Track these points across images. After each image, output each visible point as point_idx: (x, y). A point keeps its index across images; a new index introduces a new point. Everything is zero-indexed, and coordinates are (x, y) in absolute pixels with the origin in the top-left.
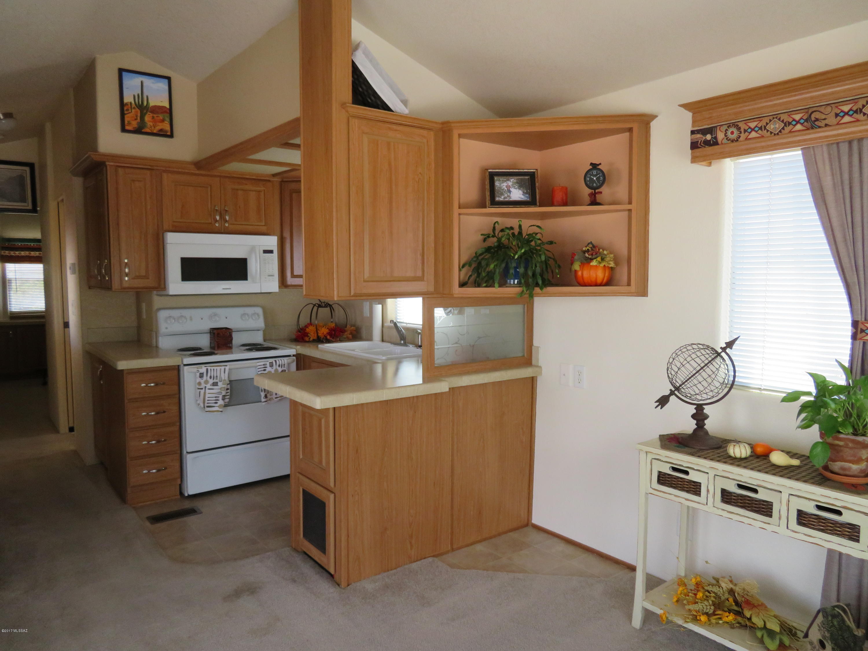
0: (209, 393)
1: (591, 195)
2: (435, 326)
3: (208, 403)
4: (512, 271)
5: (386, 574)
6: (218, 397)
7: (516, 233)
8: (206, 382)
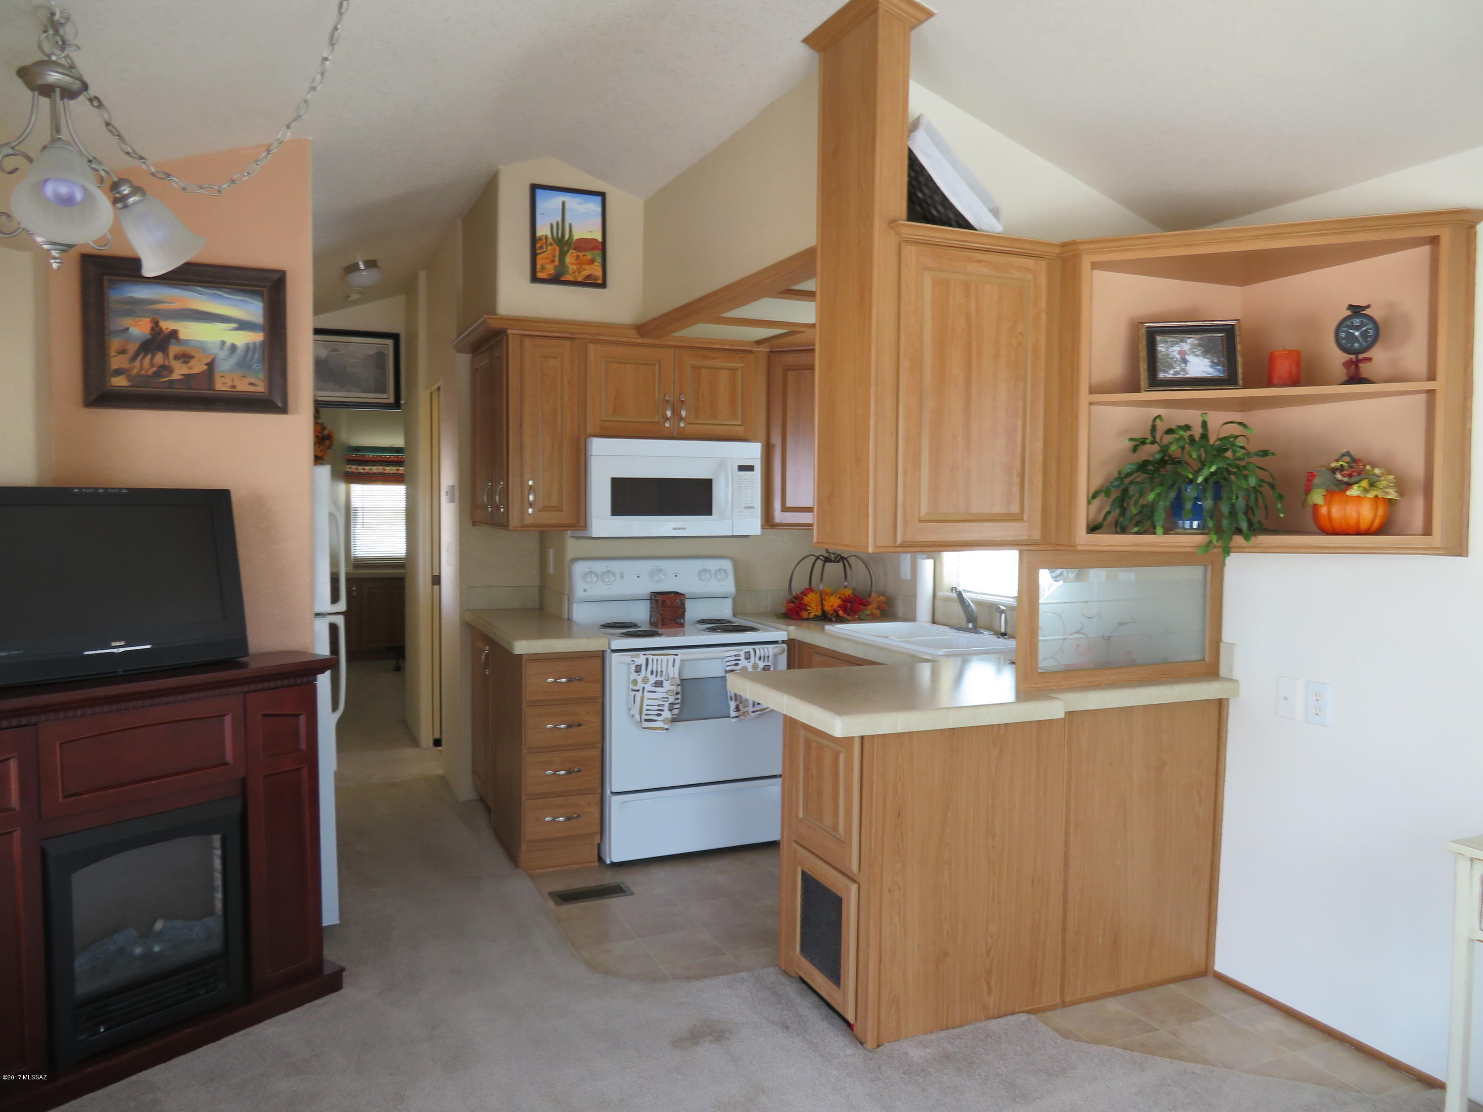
0: (648, 699)
1: (1348, 364)
2: (1040, 601)
3: (647, 715)
4: (1188, 506)
5: (943, 1034)
6: (663, 705)
7: (1197, 437)
8: (646, 680)
